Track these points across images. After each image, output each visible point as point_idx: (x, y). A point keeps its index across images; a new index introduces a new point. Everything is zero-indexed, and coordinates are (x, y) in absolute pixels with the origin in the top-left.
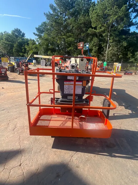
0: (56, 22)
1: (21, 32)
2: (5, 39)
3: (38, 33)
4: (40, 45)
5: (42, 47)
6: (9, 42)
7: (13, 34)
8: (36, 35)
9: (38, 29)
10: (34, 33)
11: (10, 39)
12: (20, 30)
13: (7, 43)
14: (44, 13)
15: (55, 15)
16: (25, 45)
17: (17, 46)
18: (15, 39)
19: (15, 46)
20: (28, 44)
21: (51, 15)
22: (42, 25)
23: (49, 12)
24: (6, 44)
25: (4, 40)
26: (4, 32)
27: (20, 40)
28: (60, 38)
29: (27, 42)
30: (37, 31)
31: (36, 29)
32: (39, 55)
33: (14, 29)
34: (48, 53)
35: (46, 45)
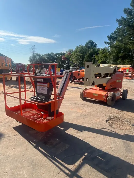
0: (129, 26)
1: (94, 43)
2: (79, 51)
3: (109, 41)
4: (110, 54)
5: (112, 55)
6: (81, 54)
7: (86, 46)
8: (107, 44)
9: (110, 38)
10: (105, 42)
11: (83, 51)
12: (93, 41)
13: (80, 55)
14: (117, 20)
15: (130, 18)
16: (95, 55)
17: (88, 56)
18: (87, 50)
19: (86, 57)
20: (98, 54)
21: (125, 19)
22: (115, 32)
23: (122, 17)
24: (79, 56)
25: (78, 52)
26: (80, 46)
27: (91, 51)
28: (132, 43)
29: (97, 52)
30: (108, 39)
31: (108, 37)
32: (108, 64)
33: (87, 42)
34: (118, 62)
35: (116, 53)
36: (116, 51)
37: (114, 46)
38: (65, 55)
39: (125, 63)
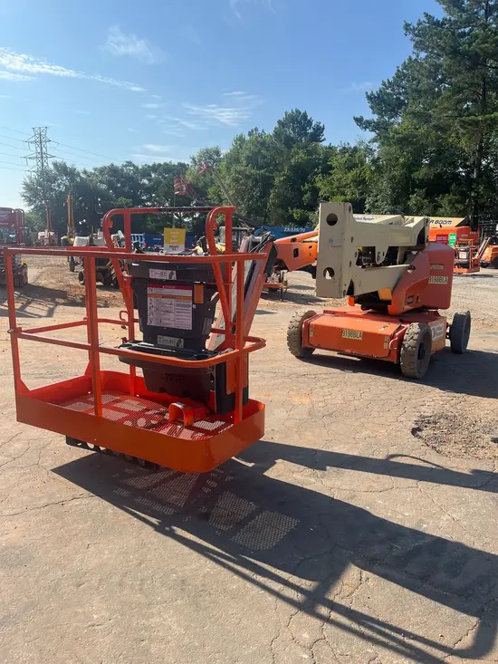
0: (455, 52)
1: (310, 123)
2: (248, 158)
3: (375, 117)
4: (379, 170)
5: (386, 176)
6: (259, 169)
7: (277, 134)
8: (366, 128)
9: (378, 101)
10: (359, 121)
11: (264, 157)
12: (305, 116)
13: (252, 174)
14: (407, 27)
15: (456, 22)
16: (316, 174)
17: (288, 179)
18: (280, 153)
19: (277, 181)
20: (327, 170)
21: (438, 24)
22: (399, 76)
23: (427, 15)
24: (248, 177)
25: (244, 162)
26: (250, 134)
27: (300, 156)
28: (470, 124)
29: (324, 164)
30: (372, 108)
31: (370, 98)
32: (369, 212)
33: (282, 117)
34: (411, 203)
35: (404, 165)
36: (401, 160)
37: (396, 136)
38: (188, 172)
39: (442, 210)
